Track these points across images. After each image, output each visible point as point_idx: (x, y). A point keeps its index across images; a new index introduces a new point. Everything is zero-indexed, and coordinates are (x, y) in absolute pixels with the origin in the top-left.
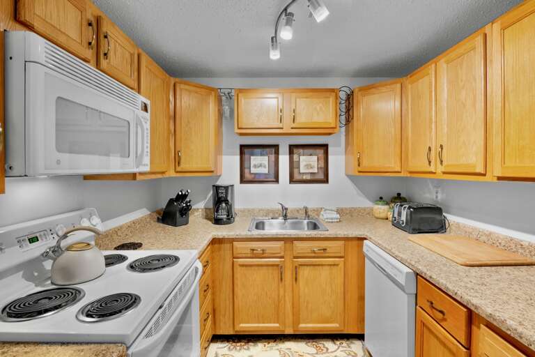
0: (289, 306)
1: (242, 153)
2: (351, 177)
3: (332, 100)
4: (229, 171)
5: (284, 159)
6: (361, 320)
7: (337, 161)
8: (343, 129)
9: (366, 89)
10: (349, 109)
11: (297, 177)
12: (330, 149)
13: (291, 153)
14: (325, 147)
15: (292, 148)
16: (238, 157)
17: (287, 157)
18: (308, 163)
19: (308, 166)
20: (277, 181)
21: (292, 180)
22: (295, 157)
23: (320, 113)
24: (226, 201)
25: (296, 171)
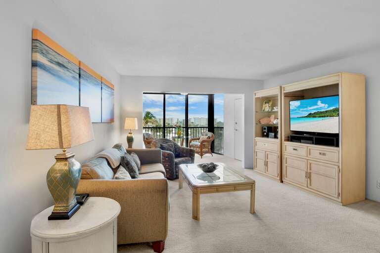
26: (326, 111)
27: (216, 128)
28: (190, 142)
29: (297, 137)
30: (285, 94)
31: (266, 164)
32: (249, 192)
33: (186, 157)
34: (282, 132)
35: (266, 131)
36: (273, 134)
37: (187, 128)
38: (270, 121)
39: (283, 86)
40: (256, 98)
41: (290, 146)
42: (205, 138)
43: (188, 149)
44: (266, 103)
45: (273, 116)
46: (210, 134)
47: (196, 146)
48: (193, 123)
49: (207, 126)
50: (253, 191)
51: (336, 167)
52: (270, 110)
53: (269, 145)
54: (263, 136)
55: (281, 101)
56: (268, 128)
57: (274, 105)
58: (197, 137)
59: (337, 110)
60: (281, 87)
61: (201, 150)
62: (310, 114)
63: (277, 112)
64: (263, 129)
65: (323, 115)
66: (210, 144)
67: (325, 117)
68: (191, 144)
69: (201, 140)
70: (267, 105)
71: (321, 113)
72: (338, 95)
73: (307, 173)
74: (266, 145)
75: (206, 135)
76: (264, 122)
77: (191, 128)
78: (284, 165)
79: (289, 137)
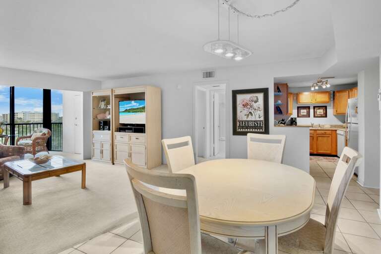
0: (315, 146)
1: (298, 109)
2: (335, 116)
3: (328, 94)
4: (294, 114)
5: (312, 111)
6: (337, 151)
7: (330, 111)
8: (332, 102)
9: (339, 92)
10: (334, 96)
11: (316, 116)
12: (327, 108)
13: (314, 109)
14: (326, 107)
15: (314, 107)
16: (297, 110)
17: (313, 110)
18: (320, 112)
19: (319, 112)
20: (309, 117)
21: (314, 117)
22: (316, 110)
23: (322, 99)
24: (295, 121)
25: (315, 114)
26: (138, 108)
27: (53, 123)
28: (18, 140)
29: (124, 128)
30: (115, 95)
31: (102, 152)
32: (81, 171)
33: (13, 155)
34: (113, 125)
35: (102, 124)
36: (108, 127)
37: (12, 124)
38: (105, 117)
39: (114, 89)
40: (93, 97)
41: (119, 135)
42: (39, 135)
43: (14, 148)
44: (102, 101)
45: (108, 112)
46: (46, 131)
47: (27, 145)
48: (20, 119)
49: (42, 122)
50: (84, 171)
51: (144, 146)
52: (105, 108)
53: (104, 136)
54: (100, 129)
55: (113, 101)
56: (104, 122)
57: (108, 103)
58: (28, 135)
59: (144, 108)
60: (112, 90)
61: (34, 148)
62: (126, 110)
63: (109, 109)
64: (100, 123)
65: (135, 111)
66: (46, 140)
67: (136, 112)
68: (19, 143)
69: (33, 138)
70: (103, 103)
71: (134, 109)
72: (144, 100)
73: (129, 153)
74: (102, 136)
75: (41, 132)
76: (101, 117)
77: (19, 124)
78: (115, 150)
79: (117, 129)
